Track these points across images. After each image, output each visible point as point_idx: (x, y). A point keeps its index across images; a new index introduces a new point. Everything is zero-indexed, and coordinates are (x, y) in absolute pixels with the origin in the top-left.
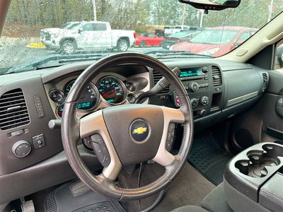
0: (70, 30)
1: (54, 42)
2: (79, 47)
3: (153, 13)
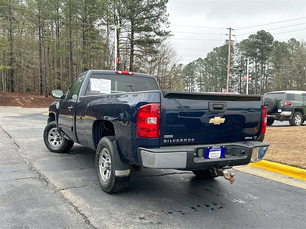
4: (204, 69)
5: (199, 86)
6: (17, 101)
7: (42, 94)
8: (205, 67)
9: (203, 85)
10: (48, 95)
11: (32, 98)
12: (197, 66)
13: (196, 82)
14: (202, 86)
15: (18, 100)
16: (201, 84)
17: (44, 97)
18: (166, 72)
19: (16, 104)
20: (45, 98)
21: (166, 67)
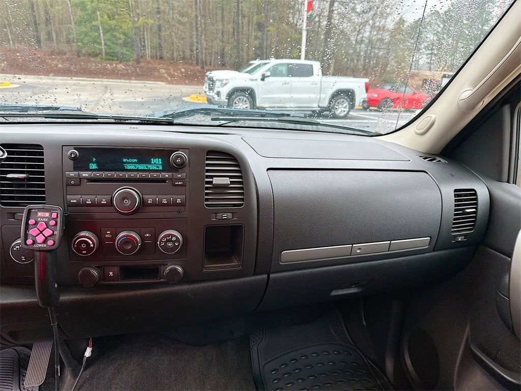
0: (247, 75)
1: (218, 94)
2: (258, 104)
3: (426, 48)
4: (439, 30)
5: (430, 56)
6: (162, 73)
7: (197, 64)
8: (442, 26)
9: (435, 55)
10: (205, 66)
11: (183, 70)
12: (429, 24)
13: (424, 50)
14: (433, 56)
15: (164, 71)
16: (431, 54)
17: (199, 68)
18: (384, 30)
19: (160, 78)
20: (200, 70)
21: (385, 22)
